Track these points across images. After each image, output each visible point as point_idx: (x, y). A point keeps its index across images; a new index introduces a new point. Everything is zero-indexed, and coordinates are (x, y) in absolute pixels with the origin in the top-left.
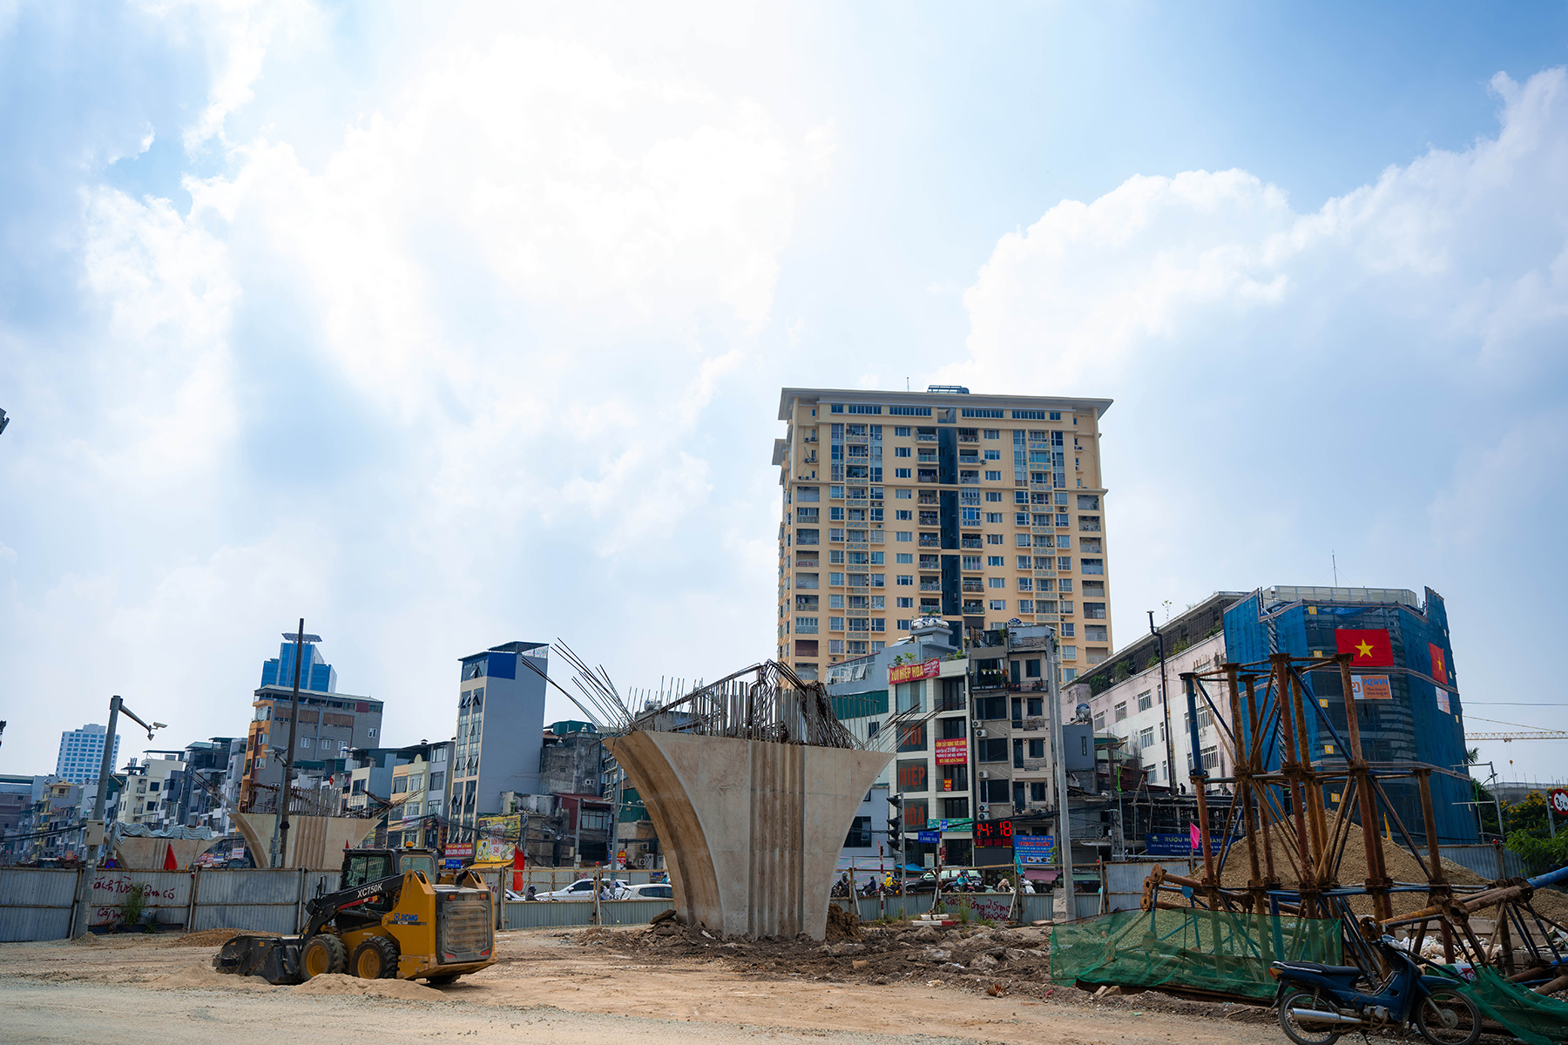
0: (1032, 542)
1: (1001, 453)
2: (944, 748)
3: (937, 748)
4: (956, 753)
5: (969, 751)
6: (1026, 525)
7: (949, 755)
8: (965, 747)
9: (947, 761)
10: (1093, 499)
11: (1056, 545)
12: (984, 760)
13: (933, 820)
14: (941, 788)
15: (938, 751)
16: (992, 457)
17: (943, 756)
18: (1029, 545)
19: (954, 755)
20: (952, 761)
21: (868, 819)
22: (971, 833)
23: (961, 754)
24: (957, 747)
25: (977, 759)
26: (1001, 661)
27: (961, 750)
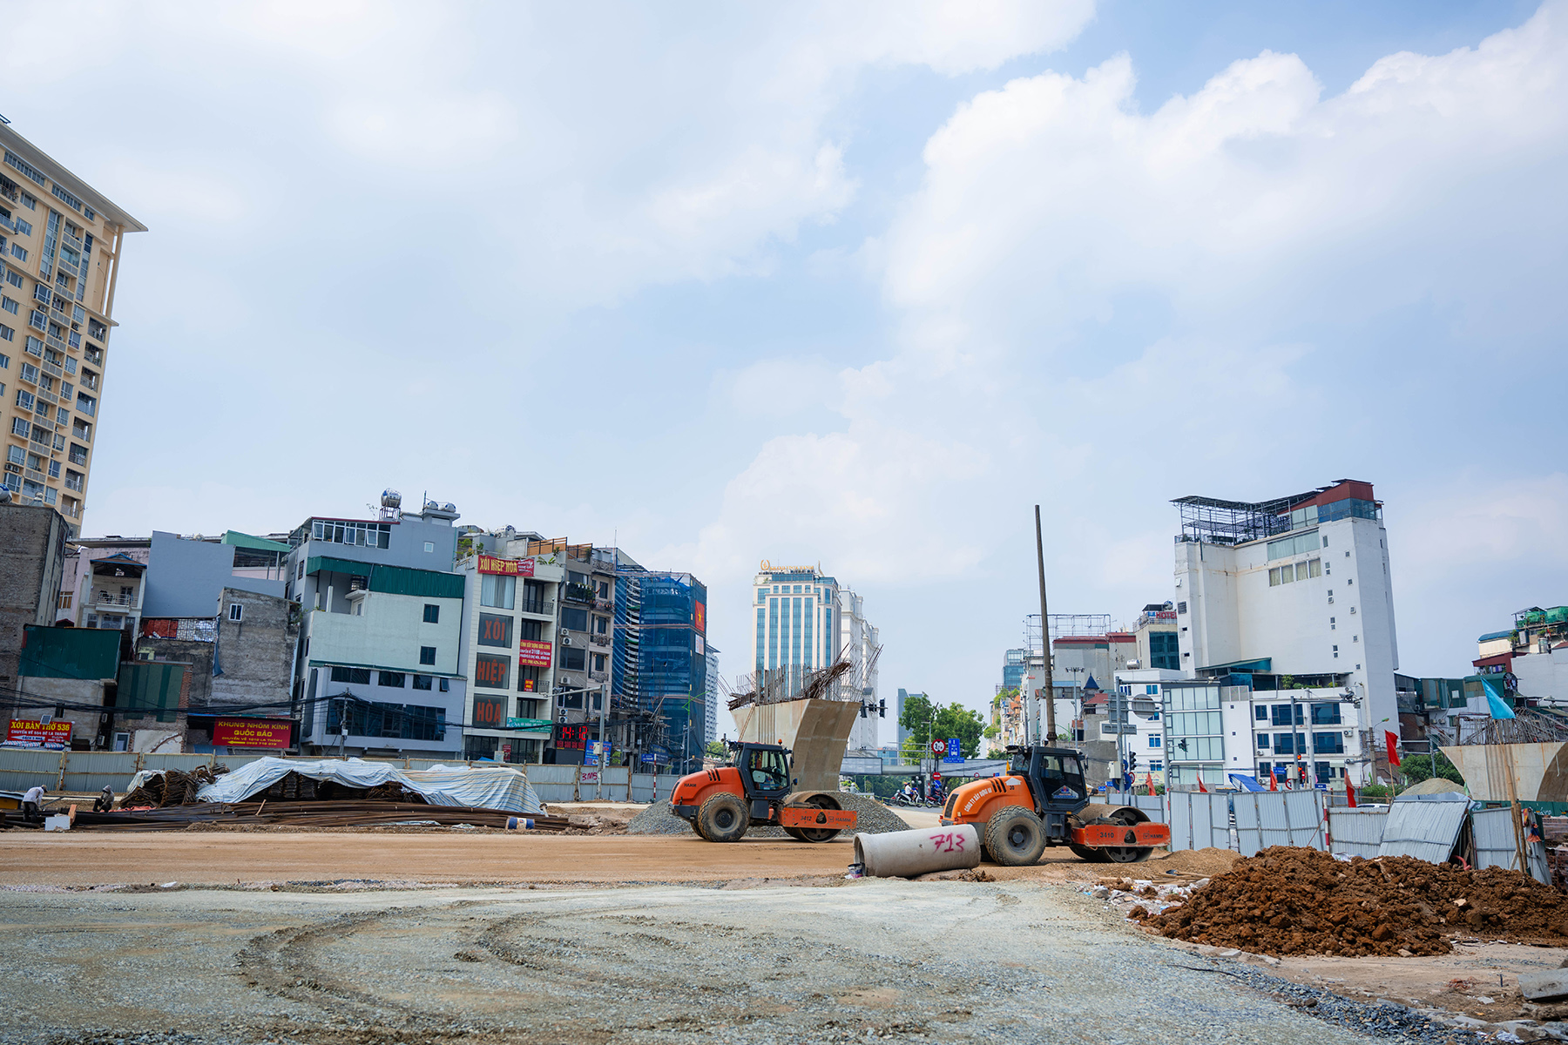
0: (43, 354)
1: (33, 229)
2: (529, 649)
3: (522, 648)
4: (540, 655)
5: (553, 656)
6: (41, 330)
7: (533, 657)
8: (550, 651)
9: (531, 662)
10: (100, 326)
11: (64, 366)
12: (564, 667)
13: (512, 719)
14: (522, 687)
15: (523, 651)
16: (23, 230)
17: (527, 656)
18: (39, 355)
19: (537, 657)
20: (536, 663)
21: (443, 711)
22: (549, 735)
23: (545, 658)
24: (541, 650)
25: (558, 665)
26: (585, 578)
27: (545, 653)
